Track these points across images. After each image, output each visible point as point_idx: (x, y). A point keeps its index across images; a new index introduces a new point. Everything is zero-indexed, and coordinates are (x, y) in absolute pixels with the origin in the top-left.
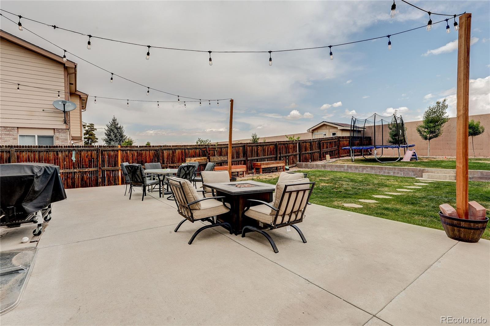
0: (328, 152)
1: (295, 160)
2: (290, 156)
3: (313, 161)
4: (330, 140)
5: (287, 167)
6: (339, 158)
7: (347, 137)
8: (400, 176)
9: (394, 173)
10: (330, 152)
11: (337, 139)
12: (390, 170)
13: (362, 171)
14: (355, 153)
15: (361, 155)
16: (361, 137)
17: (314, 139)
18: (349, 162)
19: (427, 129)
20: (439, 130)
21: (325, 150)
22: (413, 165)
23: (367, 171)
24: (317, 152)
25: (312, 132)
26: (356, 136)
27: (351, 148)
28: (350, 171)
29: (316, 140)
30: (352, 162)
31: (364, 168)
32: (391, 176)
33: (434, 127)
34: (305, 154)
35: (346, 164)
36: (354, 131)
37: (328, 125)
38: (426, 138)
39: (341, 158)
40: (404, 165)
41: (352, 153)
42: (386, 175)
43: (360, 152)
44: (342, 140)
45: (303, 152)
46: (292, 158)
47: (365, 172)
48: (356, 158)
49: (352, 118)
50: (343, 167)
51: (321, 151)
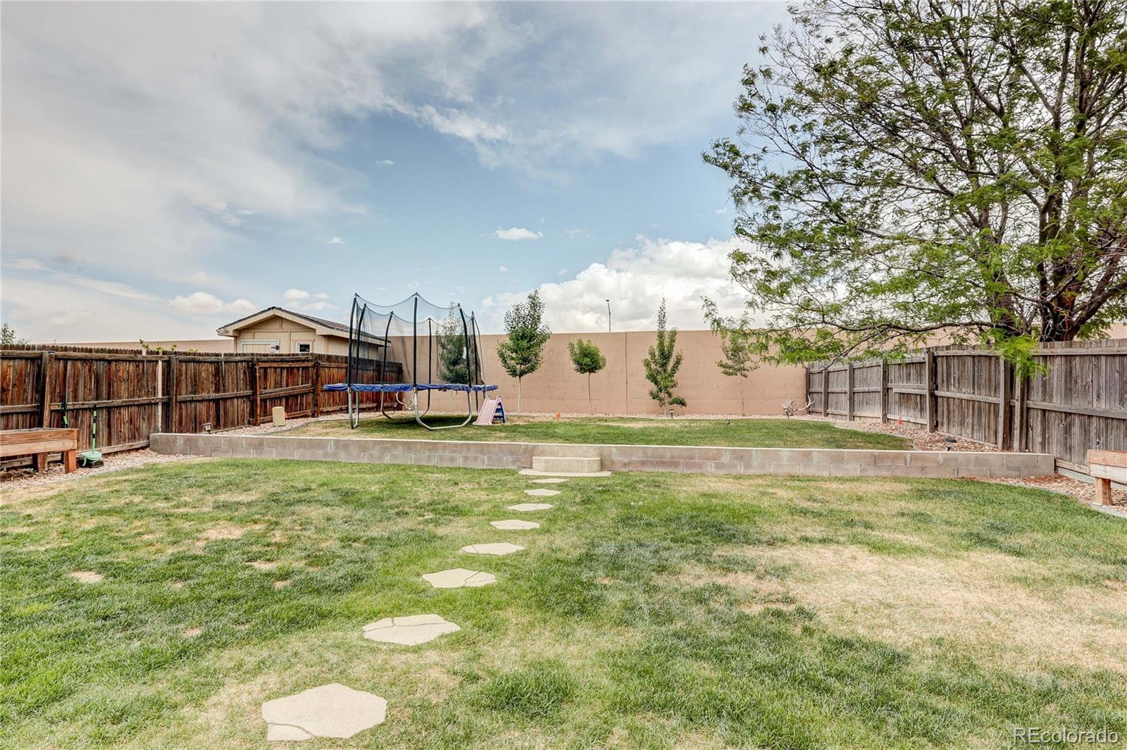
0: (280, 398)
1: (144, 426)
2: (119, 407)
3: (225, 426)
4: (288, 362)
5: (94, 455)
6: (317, 417)
7: (342, 357)
8: (481, 467)
9: (466, 458)
10: (287, 398)
11: (312, 361)
12: (455, 452)
13: (381, 458)
14: (361, 402)
15: (377, 409)
16: (378, 364)
17: (231, 355)
18: (342, 430)
19: (517, 352)
20: (536, 355)
21: (271, 390)
22: (503, 434)
23: (395, 456)
24: (242, 397)
25: (236, 337)
26: (366, 357)
27: (349, 386)
28: (342, 457)
29: (238, 358)
30: (353, 428)
31: (384, 447)
32: (459, 468)
33: (528, 348)
34: (192, 401)
35: (333, 436)
36: (358, 343)
37: (287, 320)
38: (514, 373)
39: (321, 418)
40: (485, 436)
41: (354, 402)
42: (445, 465)
43: (373, 402)
44: (327, 364)
45: (184, 396)
46: (126, 418)
47: (387, 459)
48: (365, 416)
49: (355, 299)
50: (321, 445)
51: (255, 393)
